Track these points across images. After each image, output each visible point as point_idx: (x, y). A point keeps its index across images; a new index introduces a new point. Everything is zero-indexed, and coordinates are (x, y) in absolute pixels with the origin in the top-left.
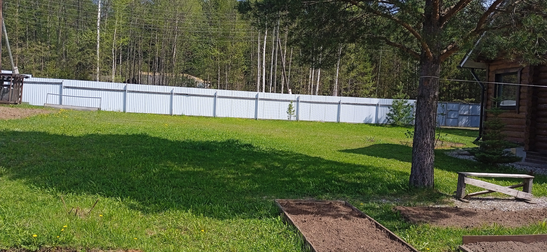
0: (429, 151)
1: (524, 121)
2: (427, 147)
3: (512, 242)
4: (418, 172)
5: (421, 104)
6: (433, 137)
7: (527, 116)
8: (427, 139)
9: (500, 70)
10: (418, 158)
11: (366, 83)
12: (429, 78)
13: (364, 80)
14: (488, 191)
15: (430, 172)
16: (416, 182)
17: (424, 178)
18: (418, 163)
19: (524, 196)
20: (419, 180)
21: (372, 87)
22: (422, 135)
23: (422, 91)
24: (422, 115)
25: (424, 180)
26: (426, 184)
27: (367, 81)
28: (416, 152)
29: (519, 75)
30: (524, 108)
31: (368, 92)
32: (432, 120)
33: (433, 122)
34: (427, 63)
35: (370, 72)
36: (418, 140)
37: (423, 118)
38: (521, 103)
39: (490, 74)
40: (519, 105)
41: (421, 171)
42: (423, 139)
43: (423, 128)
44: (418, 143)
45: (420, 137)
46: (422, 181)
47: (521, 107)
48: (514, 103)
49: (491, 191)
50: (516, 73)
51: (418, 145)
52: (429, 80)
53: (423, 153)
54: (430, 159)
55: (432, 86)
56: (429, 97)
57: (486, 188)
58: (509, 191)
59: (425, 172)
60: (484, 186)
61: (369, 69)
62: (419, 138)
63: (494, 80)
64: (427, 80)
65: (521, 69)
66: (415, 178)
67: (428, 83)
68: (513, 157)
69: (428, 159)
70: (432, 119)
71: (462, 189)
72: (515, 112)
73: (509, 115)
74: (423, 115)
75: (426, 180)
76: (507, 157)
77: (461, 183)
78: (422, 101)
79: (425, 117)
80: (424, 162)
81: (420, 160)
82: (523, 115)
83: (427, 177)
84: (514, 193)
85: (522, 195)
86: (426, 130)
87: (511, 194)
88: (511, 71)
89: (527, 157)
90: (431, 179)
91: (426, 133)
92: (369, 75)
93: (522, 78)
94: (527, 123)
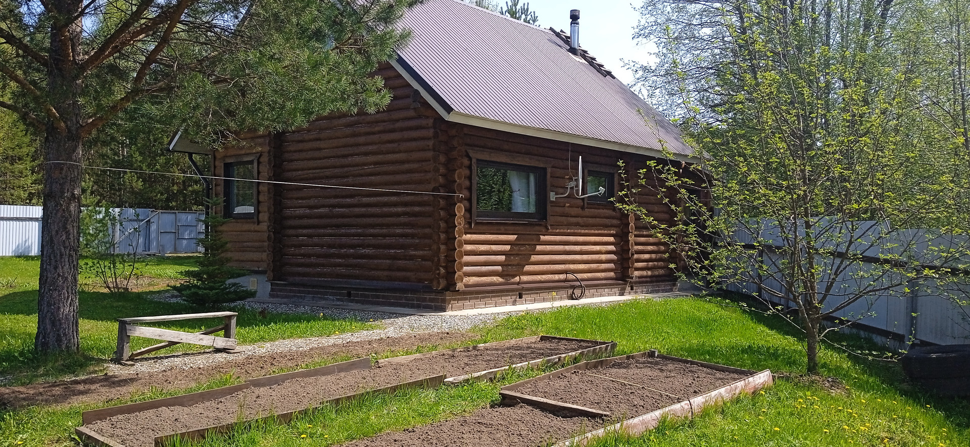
0: (68, 288)
1: (266, 235)
2: (64, 282)
3: (164, 408)
4: (49, 327)
5: (50, 209)
6: (74, 265)
7: (268, 227)
8: (62, 268)
9: (231, 156)
10: (48, 302)
11: (21, 177)
12: (63, 164)
13: (17, 170)
14: (167, 343)
15: (71, 324)
16: (45, 345)
17: (59, 335)
18: (48, 311)
19: (224, 344)
20: (52, 339)
21: (32, 184)
22: (53, 262)
23: (51, 187)
24: (52, 227)
25: (59, 340)
26: (64, 346)
27: (21, 173)
28: (43, 293)
29: (255, 164)
30: (264, 216)
31: (24, 195)
32: (71, 236)
33: (72, 238)
34: (57, 138)
35: (28, 155)
36: (46, 271)
37: (54, 233)
38: (260, 209)
39: (217, 163)
40: (258, 212)
41: (53, 323)
42: (56, 268)
43: (54, 251)
44: (47, 276)
45: (50, 265)
46: (56, 342)
47: (261, 215)
48: (251, 210)
49: (172, 343)
50: (251, 162)
51: (46, 280)
52: (62, 169)
53: (55, 294)
54: (70, 303)
55: (69, 178)
56: (62, 196)
57: (164, 338)
58: (202, 339)
59: (61, 324)
60: (160, 336)
61: (25, 150)
62: (48, 267)
63: (223, 172)
64: (60, 167)
65: (258, 156)
66: (44, 338)
67: (61, 173)
68: (243, 291)
69: (66, 302)
70: (69, 234)
71: (123, 345)
72: (254, 223)
73: (246, 227)
74: (54, 228)
75: (64, 339)
76: (235, 292)
77: (123, 336)
78: (51, 204)
79: (57, 232)
80: (59, 308)
81: (51, 306)
82: (264, 226)
83: (65, 334)
84: (207, 340)
85: (220, 341)
86: (61, 252)
87: (204, 343)
88: (246, 159)
89: (272, 290)
90: (73, 336)
91: (61, 258)
92: (26, 161)
93: (260, 170)
94: (269, 238)
